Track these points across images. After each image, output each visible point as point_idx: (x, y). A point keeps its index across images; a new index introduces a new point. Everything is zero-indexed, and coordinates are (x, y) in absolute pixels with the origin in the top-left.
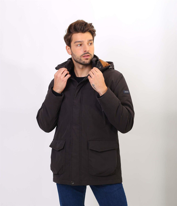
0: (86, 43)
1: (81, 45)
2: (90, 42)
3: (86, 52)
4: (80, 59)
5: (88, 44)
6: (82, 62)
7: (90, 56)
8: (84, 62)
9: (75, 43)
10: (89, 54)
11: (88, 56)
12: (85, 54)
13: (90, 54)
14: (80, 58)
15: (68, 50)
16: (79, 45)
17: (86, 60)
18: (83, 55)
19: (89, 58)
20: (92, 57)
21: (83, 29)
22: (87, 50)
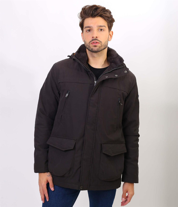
0: (95, 29)
1: (90, 30)
2: (101, 28)
3: (94, 38)
4: (89, 46)
5: (98, 29)
7: (99, 43)
8: (92, 49)
9: (85, 29)
10: (98, 40)
11: (97, 43)
13: (100, 41)
14: (89, 44)
18: (91, 41)
19: (99, 45)
20: (102, 44)
21: (92, 13)
22: (95, 36)
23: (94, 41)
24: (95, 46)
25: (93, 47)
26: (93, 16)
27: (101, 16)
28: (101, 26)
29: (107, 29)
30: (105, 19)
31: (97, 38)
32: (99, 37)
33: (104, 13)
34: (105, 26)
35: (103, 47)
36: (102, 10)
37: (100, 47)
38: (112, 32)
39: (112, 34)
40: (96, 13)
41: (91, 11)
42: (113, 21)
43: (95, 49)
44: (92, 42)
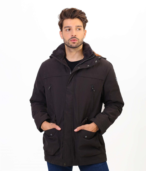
0: (74, 28)
1: (69, 30)
2: (79, 28)
3: (73, 37)
4: (68, 43)
5: (76, 29)
6: (69, 45)
7: (77, 40)
8: (71, 45)
9: (64, 28)
10: (76, 38)
11: (75, 40)
12: (72, 38)
13: (77, 39)
14: (68, 41)
15: (61, 35)
16: (68, 30)
17: (73, 44)
18: (70, 39)
19: (77, 42)
20: (79, 41)
21: (72, 15)
22: (74, 34)
23: (73, 39)
24: (74, 43)
25: (72, 44)
26: (72, 17)
27: (79, 18)
28: (78, 26)
29: (82, 28)
30: (81, 20)
31: (75, 36)
32: (77, 35)
33: (81, 15)
34: (81, 26)
35: (80, 44)
36: (79, 13)
37: (77, 44)
38: (86, 31)
39: (86, 33)
40: (74, 15)
41: (70, 14)
42: (87, 21)
43: (74, 45)
44: (72, 39)
